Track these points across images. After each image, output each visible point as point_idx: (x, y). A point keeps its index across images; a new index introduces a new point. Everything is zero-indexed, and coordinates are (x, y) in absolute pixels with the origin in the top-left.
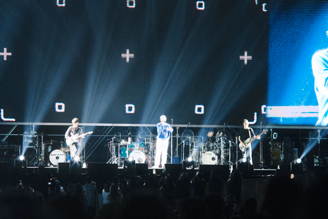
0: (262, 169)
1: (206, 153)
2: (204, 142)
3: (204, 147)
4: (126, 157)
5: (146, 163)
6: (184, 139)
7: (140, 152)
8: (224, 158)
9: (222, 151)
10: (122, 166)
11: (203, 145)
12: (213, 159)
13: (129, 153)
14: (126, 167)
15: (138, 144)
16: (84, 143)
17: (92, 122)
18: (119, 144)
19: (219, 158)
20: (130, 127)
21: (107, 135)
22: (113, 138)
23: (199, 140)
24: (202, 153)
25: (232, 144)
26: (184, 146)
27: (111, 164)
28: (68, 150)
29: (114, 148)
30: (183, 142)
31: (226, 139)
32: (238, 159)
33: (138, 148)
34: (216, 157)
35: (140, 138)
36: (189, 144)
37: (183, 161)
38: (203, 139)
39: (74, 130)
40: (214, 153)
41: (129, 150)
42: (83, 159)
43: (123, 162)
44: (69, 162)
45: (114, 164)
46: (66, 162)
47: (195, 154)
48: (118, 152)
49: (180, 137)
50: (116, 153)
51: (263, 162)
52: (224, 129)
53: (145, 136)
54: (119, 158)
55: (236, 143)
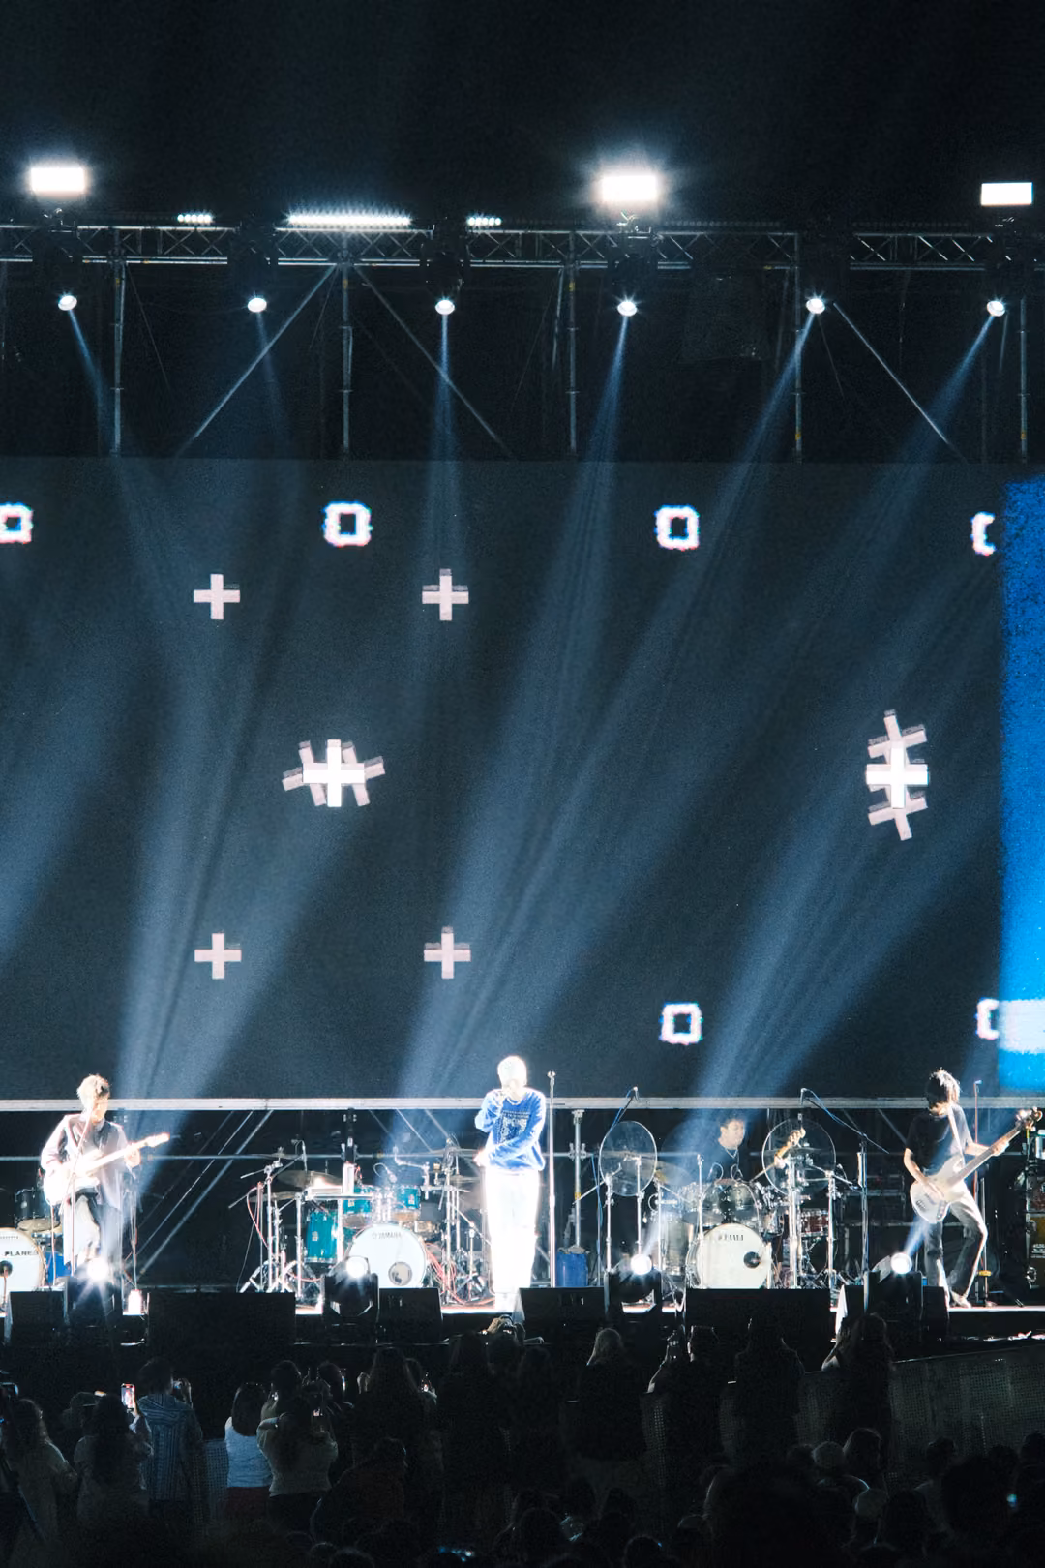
0: (984, 1305)
2: (705, 1181)
3: (707, 1205)
4: (334, 1255)
5: (431, 1285)
6: (610, 1164)
7: (398, 1235)
8: (804, 1254)
9: (795, 1221)
10: (313, 1303)
11: (703, 1197)
12: (752, 1260)
13: (349, 1236)
14: (336, 1306)
15: (390, 1195)
16: (134, 1197)
17: (166, 1095)
18: (299, 1195)
19: (779, 1255)
20: (351, 1112)
21: (238, 1155)
22: (268, 1170)
23: (681, 1170)
24: (696, 1231)
25: (841, 1187)
26: (609, 1202)
27: (263, 1294)
28: (56, 1231)
29: (273, 1218)
30: (608, 1180)
31: (810, 1161)
32: (872, 1262)
33: (389, 1215)
34: (766, 1251)
35: (400, 1163)
36: (632, 1188)
37: (609, 1274)
38: (700, 1164)
39: (82, 1130)
40: (755, 1229)
41: (349, 1222)
42: (130, 1272)
43: (319, 1282)
44: (59, 1286)
45: (276, 1294)
46: (47, 1287)
47: (663, 1240)
48: (295, 1234)
49: (591, 1155)
50: (286, 1241)
51: (989, 1273)
52: (800, 1117)
53: (425, 1155)
54: (299, 1263)
55: (856, 1184)
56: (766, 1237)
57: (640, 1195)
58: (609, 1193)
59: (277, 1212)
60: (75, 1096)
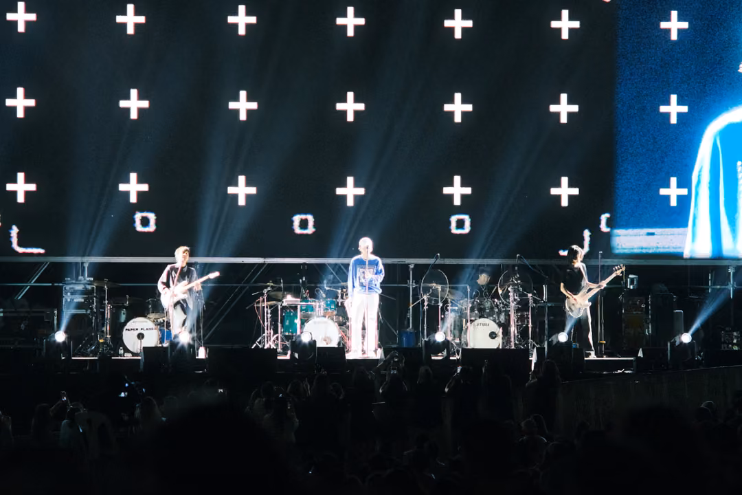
0: (602, 357)
1: (476, 322)
2: (471, 298)
3: (472, 310)
4: (296, 332)
5: (341, 345)
6: (426, 290)
7: (325, 322)
8: (518, 333)
9: (513, 318)
10: (286, 354)
11: (470, 305)
12: (493, 335)
13: (303, 324)
14: (296, 355)
15: (322, 303)
17: (215, 255)
18: (280, 303)
19: (506, 333)
20: (304, 264)
21: (251, 284)
22: (265, 291)
23: (459, 293)
24: (467, 322)
25: (535, 301)
26: (426, 308)
27: (263, 349)
28: (165, 319)
29: (267, 313)
30: (425, 297)
31: (521, 289)
32: (550, 336)
33: (322, 312)
34: (500, 331)
35: (327, 289)
36: (437, 302)
37: (425, 341)
38: (469, 290)
39: (176, 273)
40: (494, 321)
41: (304, 316)
42: (199, 338)
43: (288, 344)
44: (166, 345)
45: (269, 349)
46: (161, 345)
47: (451, 325)
48: (278, 321)
49: (418, 285)
50: (273, 325)
51: (605, 342)
52: (516, 268)
53: (339, 285)
54: (279, 335)
55: (543, 300)
56: (500, 325)
57: (441, 305)
58: (426, 303)
59: (269, 311)
60: (174, 256)
